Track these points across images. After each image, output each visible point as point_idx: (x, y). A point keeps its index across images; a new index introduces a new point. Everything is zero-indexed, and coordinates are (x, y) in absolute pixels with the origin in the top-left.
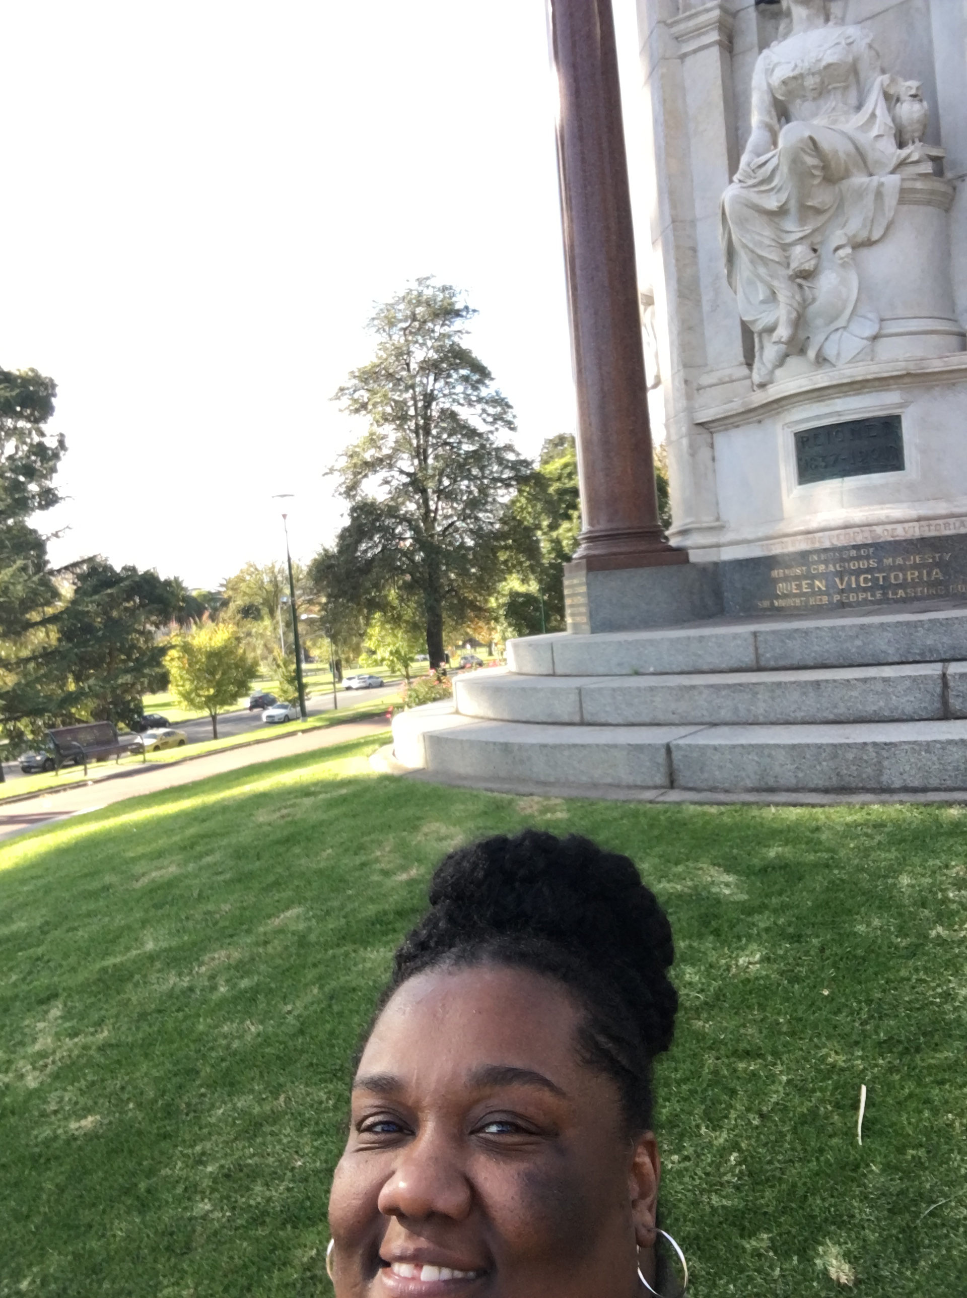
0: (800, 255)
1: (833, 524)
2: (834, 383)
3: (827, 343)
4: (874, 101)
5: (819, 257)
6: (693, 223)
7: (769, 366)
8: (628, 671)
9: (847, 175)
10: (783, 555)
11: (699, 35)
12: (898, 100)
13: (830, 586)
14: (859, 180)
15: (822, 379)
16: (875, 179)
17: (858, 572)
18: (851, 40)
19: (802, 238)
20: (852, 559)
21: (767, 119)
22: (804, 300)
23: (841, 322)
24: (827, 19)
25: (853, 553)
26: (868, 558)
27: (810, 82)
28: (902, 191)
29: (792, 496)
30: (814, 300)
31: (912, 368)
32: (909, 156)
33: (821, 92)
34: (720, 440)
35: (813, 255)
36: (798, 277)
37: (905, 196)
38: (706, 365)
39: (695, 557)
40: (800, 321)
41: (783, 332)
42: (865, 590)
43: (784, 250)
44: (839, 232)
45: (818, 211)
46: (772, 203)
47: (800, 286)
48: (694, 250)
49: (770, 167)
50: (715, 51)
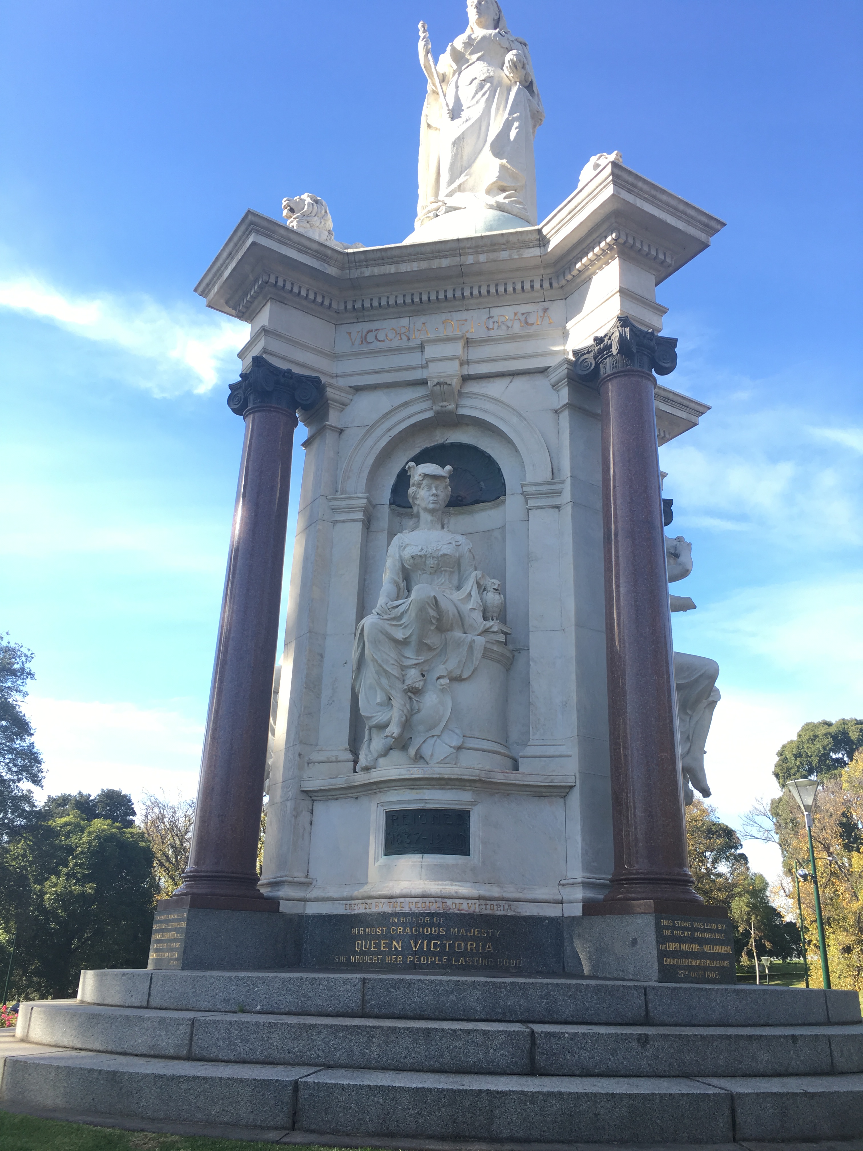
0: (413, 676)
1: (414, 892)
2: (427, 776)
3: (424, 745)
4: (470, 585)
5: (425, 681)
6: (324, 636)
7: (375, 755)
8: (235, 1007)
9: (451, 629)
10: (366, 915)
11: (349, 512)
12: (485, 589)
13: (406, 947)
14: (458, 634)
15: (417, 772)
16: (469, 636)
17: (430, 938)
18: (459, 544)
19: (416, 664)
20: (426, 925)
21: (396, 578)
22: (412, 710)
23: (437, 731)
24: (443, 527)
25: (427, 920)
26: (439, 926)
27: (430, 562)
28: (486, 649)
29: (377, 864)
30: (419, 711)
31: (483, 776)
32: (491, 627)
33: (437, 571)
34: (319, 808)
35: (422, 678)
36: (409, 691)
37: (487, 653)
38: (317, 745)
39: (285, 907)
40: (407, 724)
41: (394, 729)
42: (434, 954)
43: (402, 670)
44: (442, 667)
45: (430, 648)
46: (400, 635)
47: (410, 698)
48: (322, 656)
49: (401, 609)
50: (359, 526)
